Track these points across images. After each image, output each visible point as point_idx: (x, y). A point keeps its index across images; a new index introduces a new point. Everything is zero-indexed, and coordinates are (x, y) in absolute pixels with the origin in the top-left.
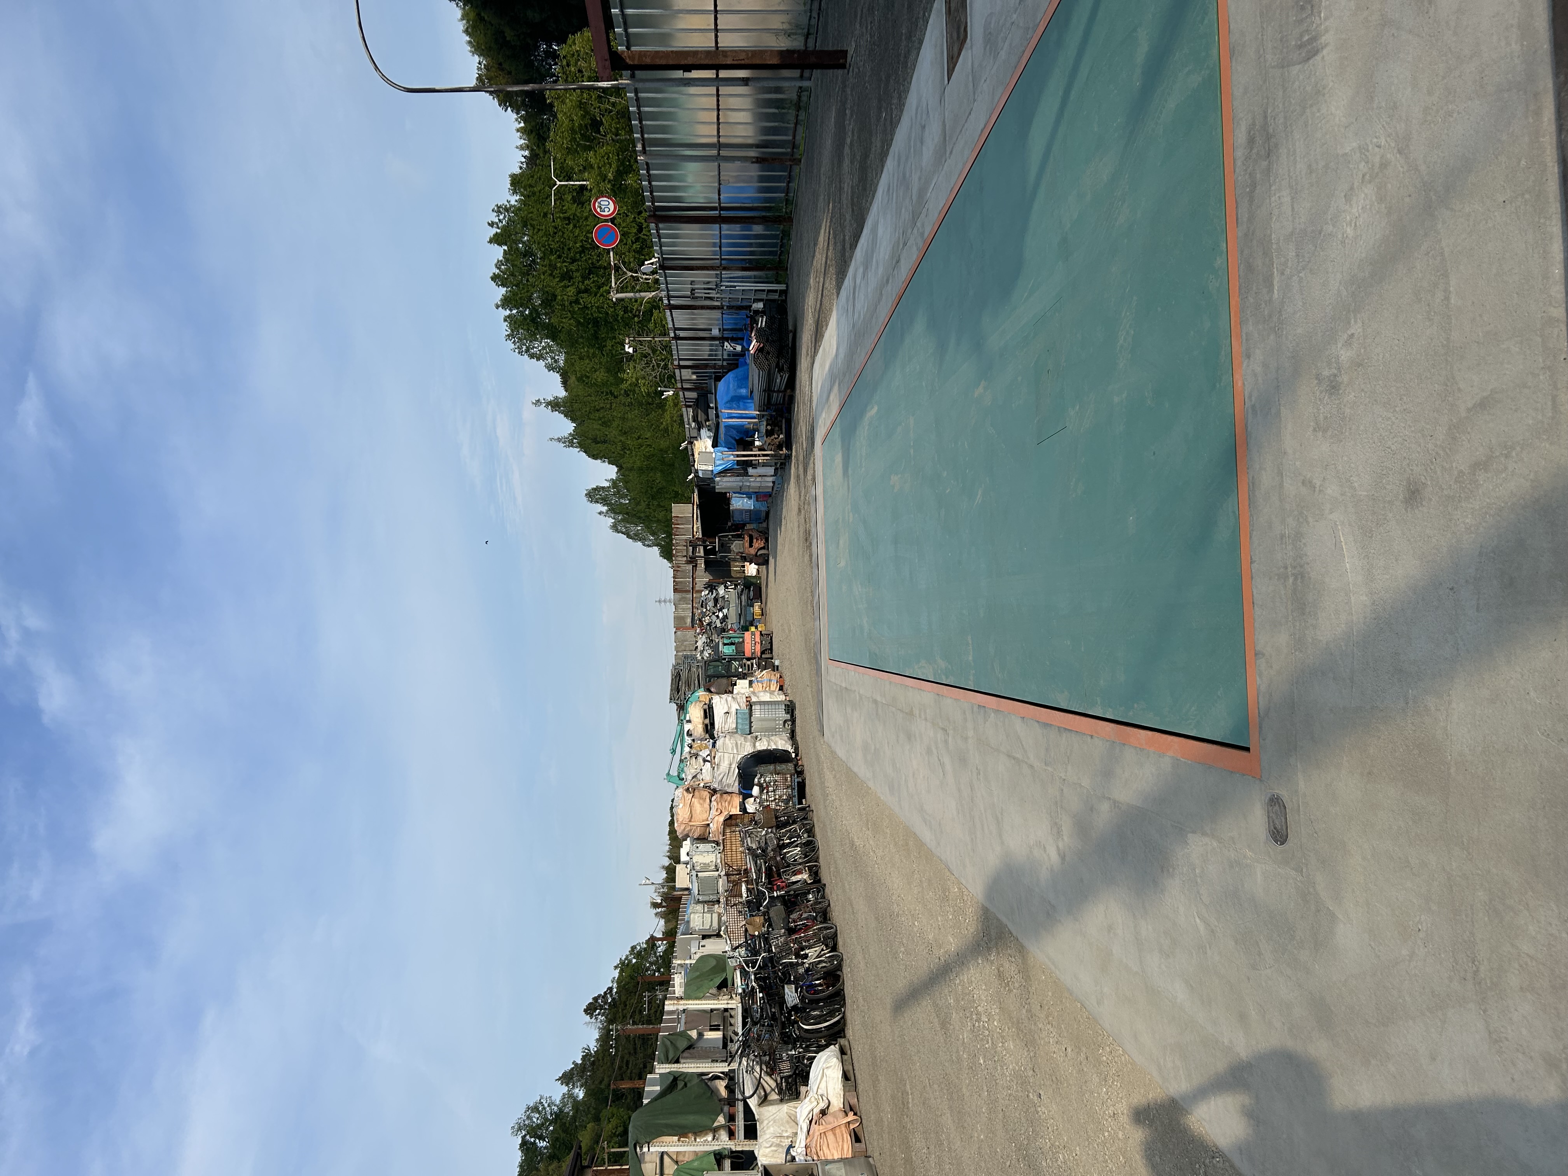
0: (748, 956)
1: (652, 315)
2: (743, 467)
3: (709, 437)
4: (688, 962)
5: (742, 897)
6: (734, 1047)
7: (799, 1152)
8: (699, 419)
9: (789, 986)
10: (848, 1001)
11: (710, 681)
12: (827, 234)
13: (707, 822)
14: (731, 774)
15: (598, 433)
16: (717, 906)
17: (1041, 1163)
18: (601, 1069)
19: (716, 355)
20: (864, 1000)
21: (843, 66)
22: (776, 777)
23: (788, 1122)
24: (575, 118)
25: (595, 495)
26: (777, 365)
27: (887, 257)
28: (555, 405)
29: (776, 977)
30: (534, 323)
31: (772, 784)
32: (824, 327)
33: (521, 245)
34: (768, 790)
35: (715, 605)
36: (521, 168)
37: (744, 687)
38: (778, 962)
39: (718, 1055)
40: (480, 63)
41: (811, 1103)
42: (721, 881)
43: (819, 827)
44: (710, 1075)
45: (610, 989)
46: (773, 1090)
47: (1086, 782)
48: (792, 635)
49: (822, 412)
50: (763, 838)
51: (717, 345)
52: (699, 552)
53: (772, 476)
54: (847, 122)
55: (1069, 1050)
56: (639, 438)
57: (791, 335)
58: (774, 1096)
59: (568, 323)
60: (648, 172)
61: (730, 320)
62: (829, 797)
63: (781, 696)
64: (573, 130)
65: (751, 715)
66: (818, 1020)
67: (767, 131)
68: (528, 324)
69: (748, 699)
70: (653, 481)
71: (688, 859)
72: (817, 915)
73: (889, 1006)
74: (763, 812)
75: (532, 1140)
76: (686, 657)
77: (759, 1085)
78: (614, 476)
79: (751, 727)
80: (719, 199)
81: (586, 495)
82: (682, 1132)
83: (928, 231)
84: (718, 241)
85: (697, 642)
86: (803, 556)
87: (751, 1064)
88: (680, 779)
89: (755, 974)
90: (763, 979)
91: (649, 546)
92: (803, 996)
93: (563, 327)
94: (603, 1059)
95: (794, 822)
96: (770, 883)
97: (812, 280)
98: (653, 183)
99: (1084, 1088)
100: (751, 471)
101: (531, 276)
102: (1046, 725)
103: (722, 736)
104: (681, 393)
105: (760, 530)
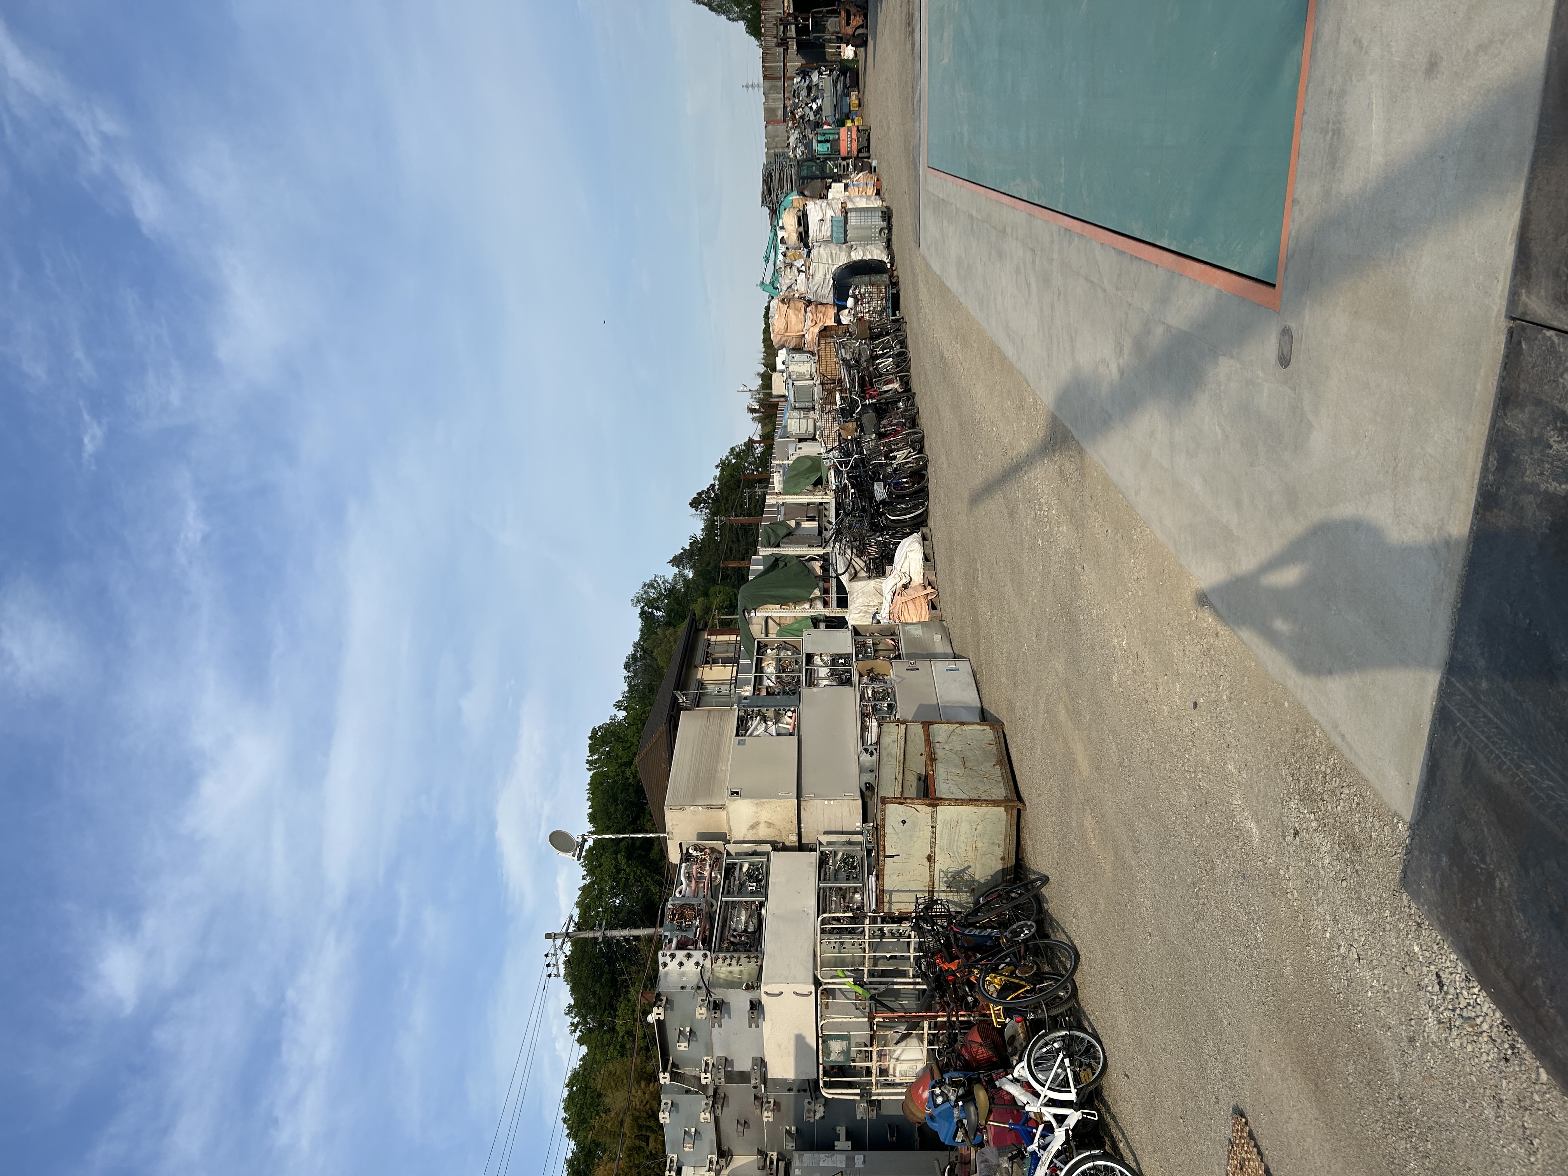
0: (841, 458)
4: (786, 462)
5: (836, 404)
6: (827, 535)
7: (883, 617)
9: (879, 483)
10: (931, 496)
11: (803, 183)
13: (803, 333)
14: (825, 285)
16: (812, 412)
17: (1079, 618)
18: (708, 554)
20: (945, 495)
22: (871, 289)
23: (875, 595)
29: (867, 476)
31: (867, 295)
34: (862, 301)
35: (809, 95)
37: (840, 191)
38: (868, 463)
39: (814, 541)
41: (895, 579)
42: (816, 389)
43: (911, 338)
44: (807, 557)
45: (713, 485)
46: (862, 569)
47: (1147, 307)
48: (891, 134)
50: (857, 349)
52: (791, 31)
55: (1109, 531)
58: (863, 574)
62: (922, 310)
63: (878, 202)
65: (846, 222)
66: (903, 512)
69: (843, 205)
71: (784, 367)
72: (906, 422)
73: (966, 500)
74: (856, 324)
75: (650, 610)
76: (777, 155)
77: (850, 564)
79: (846, 235)
82: (783, 601)
85: (789, 138)
86: (905, 43)
87: (843, 548)
88: (774, 288)
89: (848, 473)
90: (856, 477)
91: (734, 20)
92: (890, 492)
94: (709, 546)
95: (888, 334)
96: (863, 391)
99: (1118, 560)
102: (1121, 253)
103: (817, 246)
105: (858, 4)
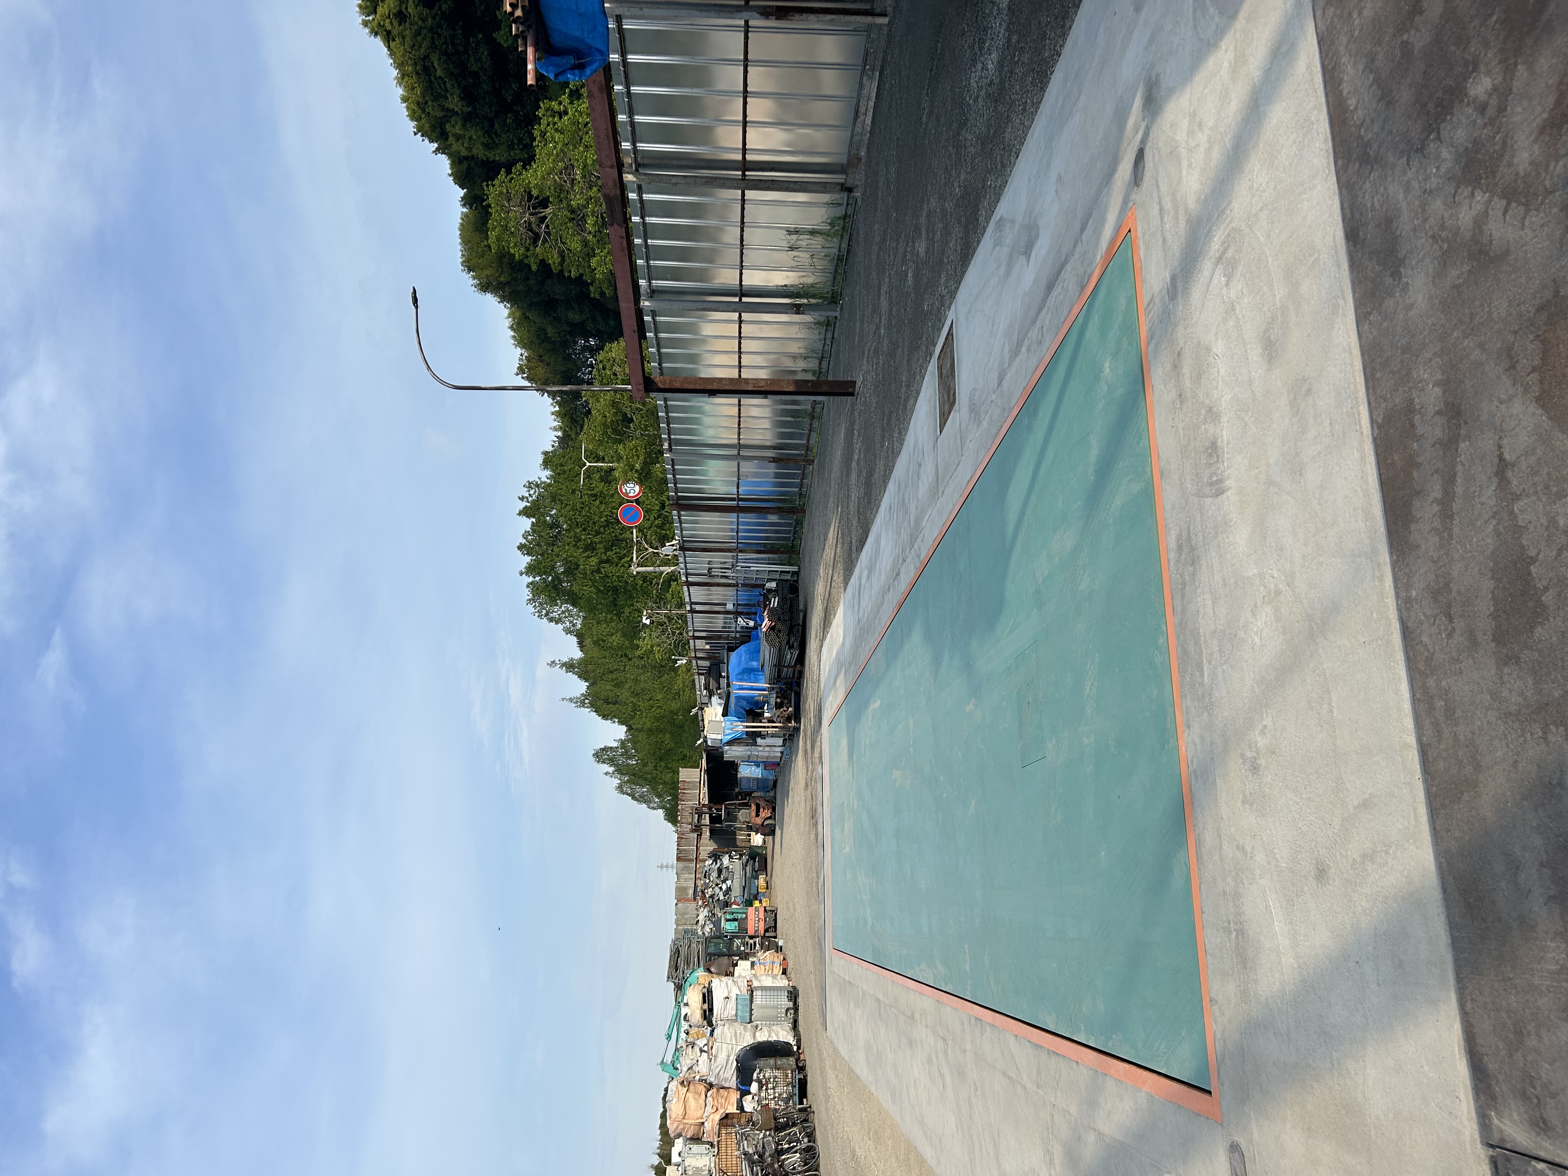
1: (670, 586)
2: (752, 737)
3: (720, 704)
8: (711, 688)
11: (710, 960)
12: (836, 533)
13: (702, 1121)
14: (729, 1066)
15: (610, 694)
19: (729, 627)
21: (852, 394)
22: (777, 1073)
24: (608, 415)
25: (602, 755)
26: (788, 642)
27: (888, 568)
28: (569, 666)
30: (556, 590)
31: (772, 1080)
32: (832, 617)
33: (548, 518)
34: (767, 1087)
35: (719, 876)
36: (553, 446)
37: (746, 969)
40: (522, 355)
43: (820, 1131)
47: (1073, 1110)
48: (797, 915)
49: (829, 695)
50: (761, 1142)
51: (730, 619)
52: (705, 819)
53: (780, 746)
54: (855, 441)
56: (650, 699)
57: (801, 614)
59: (588, 590)
60: (673, 467)
61: (744, 596)
62: (831, 1099)
63: (784, 981)
64: (605, 425)
65: (751, 1001)
67: (783, 436)
68: (549, 591)
69: (749, 983)
70: (662, 742)
71: (679, 1160)
74: (760, 1112)
76: (686, 932)
78: (623, 736)
79: (751, 1015)
80: (738, 491)
81: (594, 755)
83: (924, 554)
84: (735, 527)
85: (698, 915)
86: (809, 834)
88: (674, 1068)
91: (653, 808)
93: (583, 594)
95: (794, 1125)
97: (821, 570)
98: (677, 477)
100: (759, 740)
101: (556, 546)
102: (1037, 1046)
103: (721, 1025)
104: (694, 662)
105: (767, 799)
